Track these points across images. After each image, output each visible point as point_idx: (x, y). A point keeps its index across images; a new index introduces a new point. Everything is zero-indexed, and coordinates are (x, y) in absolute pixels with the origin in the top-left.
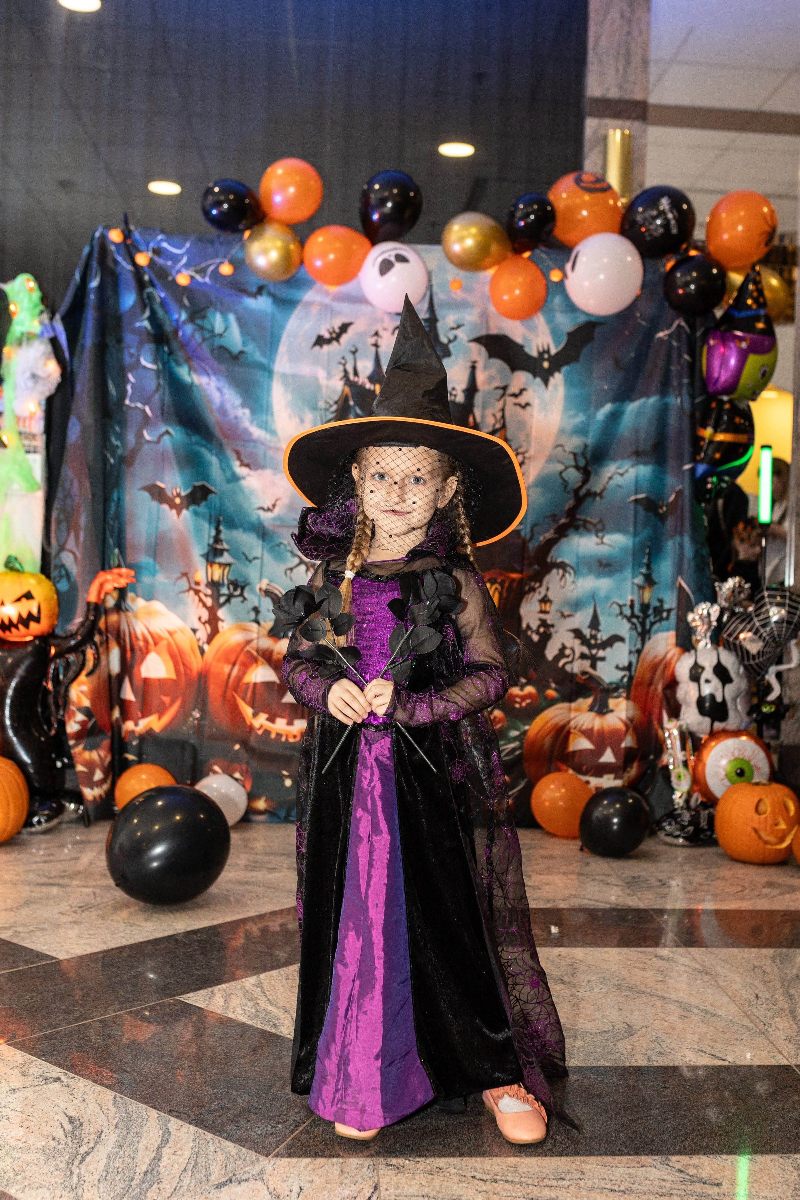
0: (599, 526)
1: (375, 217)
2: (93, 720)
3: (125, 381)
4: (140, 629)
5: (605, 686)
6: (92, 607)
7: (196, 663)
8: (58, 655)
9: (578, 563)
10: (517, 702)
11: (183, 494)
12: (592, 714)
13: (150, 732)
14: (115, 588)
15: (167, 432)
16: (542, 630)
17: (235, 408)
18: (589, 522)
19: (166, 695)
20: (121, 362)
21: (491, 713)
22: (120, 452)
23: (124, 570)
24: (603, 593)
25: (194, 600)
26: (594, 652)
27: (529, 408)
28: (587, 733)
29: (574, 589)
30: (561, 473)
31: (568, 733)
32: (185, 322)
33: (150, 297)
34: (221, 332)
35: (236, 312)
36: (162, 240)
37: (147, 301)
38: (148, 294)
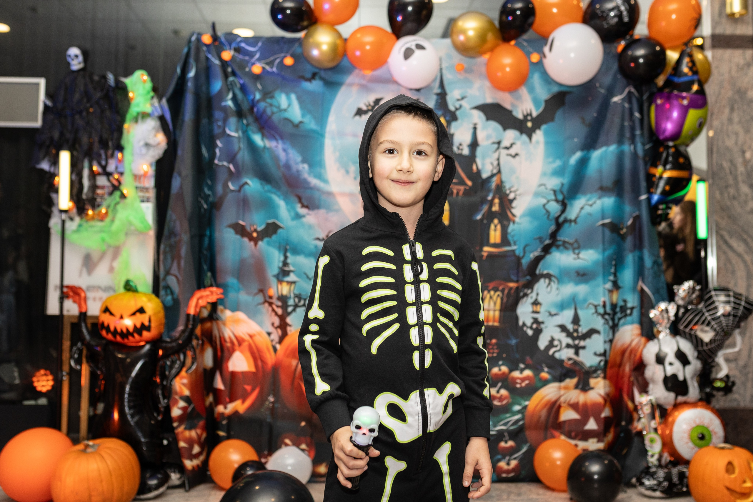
0: (576, 245)
1: (400, 18)
2: (192, 406)
3: (214, 146)
4: (227, 334)
5: (586, 369)
6: (190, 318)
7: (270, 359)
8: (165, 356)
9: (560, 274)
10: (518, 383)
11: (259, 229)
12: (577, 392)
13: (236, 413)
14: (208, 303)
15: (245, 183)
16: (535, 326)
17: (297, 164)
18: (567, 243)
19: (248, 384)
20: (211, 132)
21: (498, 392)
22: (211, 199)
23: (214, 289)
24: (581, 297)
25: (268, 310)
26: (577, 342)
27: (517, 157)
28: (575, 406)
29: (558, 294)
30: (544, 205)
31: (560, 407)
32: (258, 101)
33: (232, 84)
34: (286, 107)
35: (296, 93)
36: (241, 42)
37: (230, 87)
38: (231, 81)
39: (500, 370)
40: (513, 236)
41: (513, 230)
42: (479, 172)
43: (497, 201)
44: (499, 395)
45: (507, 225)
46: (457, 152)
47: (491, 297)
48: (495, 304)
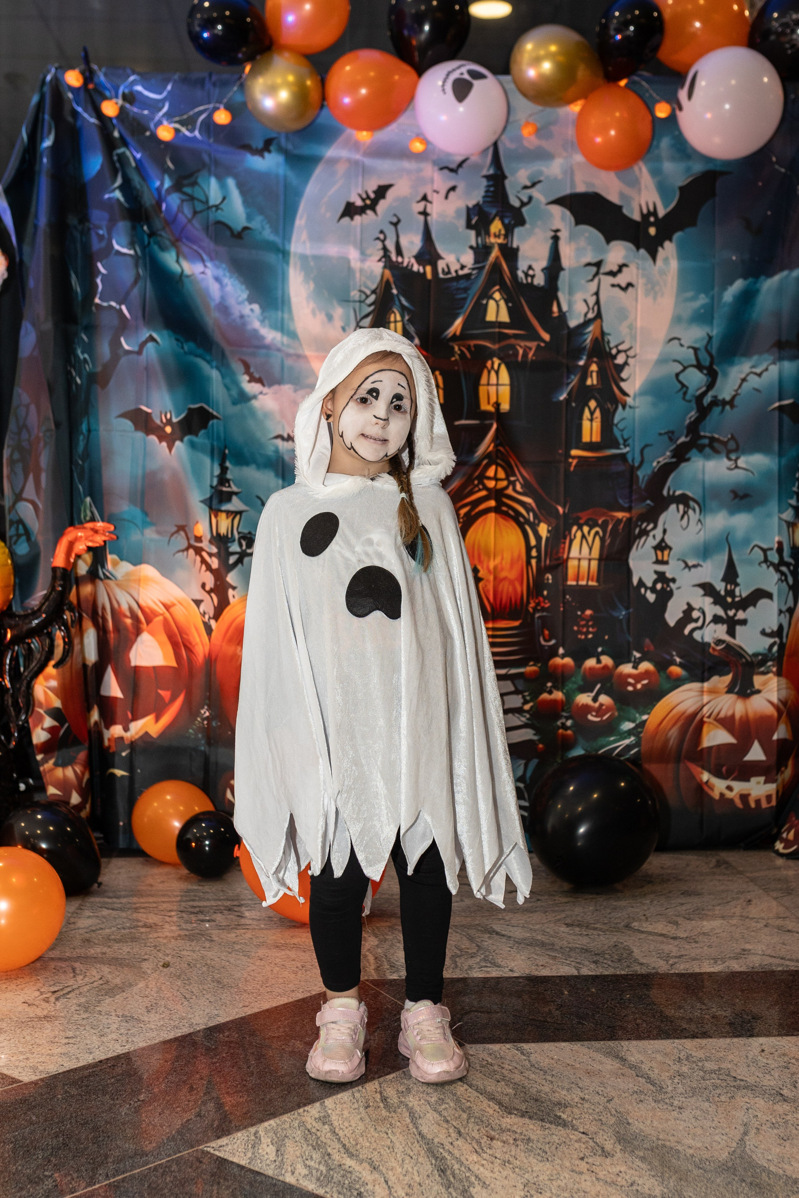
0: (731, 445)
2: (66, 726)
3: (93, 272)
4: (124, 601)
5: (748, 658)
6: (59, 574)
7: (202, 646)
8: (15, 640)
9: (704, 497)
10: (630, 684)
11: (175, 420)
12: (731, 698)
13: (145, 738)
14: (89, 549)
15: (151, 339)
16: (659, 586)
17: (239, 304)
18: (718, 440)
19: (164, 688)
20: (86, 246)
21: (595, 699)
22: (88, 368)
23: (100, 525)
24: (740, 534)
25: (195, 562)
26: (731, 613)
27: (630, 289)
28: (727, 723)
29: (700, 530)
30: (677, 375)
31: (702, 723)
32: (169, 191)
33: (122, 158)
34: (218, 202)
35: (236, 176)
36: (134, 83)
37: (118, 165)
38: (119, 155)
39: (599, 661)
40: (622, 430)
41: (623, 419)
42: (563, 316)
43: (594, 367)
44: (597, 705)
45: (612, 410)
46: (524, 281)
47: (583, 536)
48: (591, 549)
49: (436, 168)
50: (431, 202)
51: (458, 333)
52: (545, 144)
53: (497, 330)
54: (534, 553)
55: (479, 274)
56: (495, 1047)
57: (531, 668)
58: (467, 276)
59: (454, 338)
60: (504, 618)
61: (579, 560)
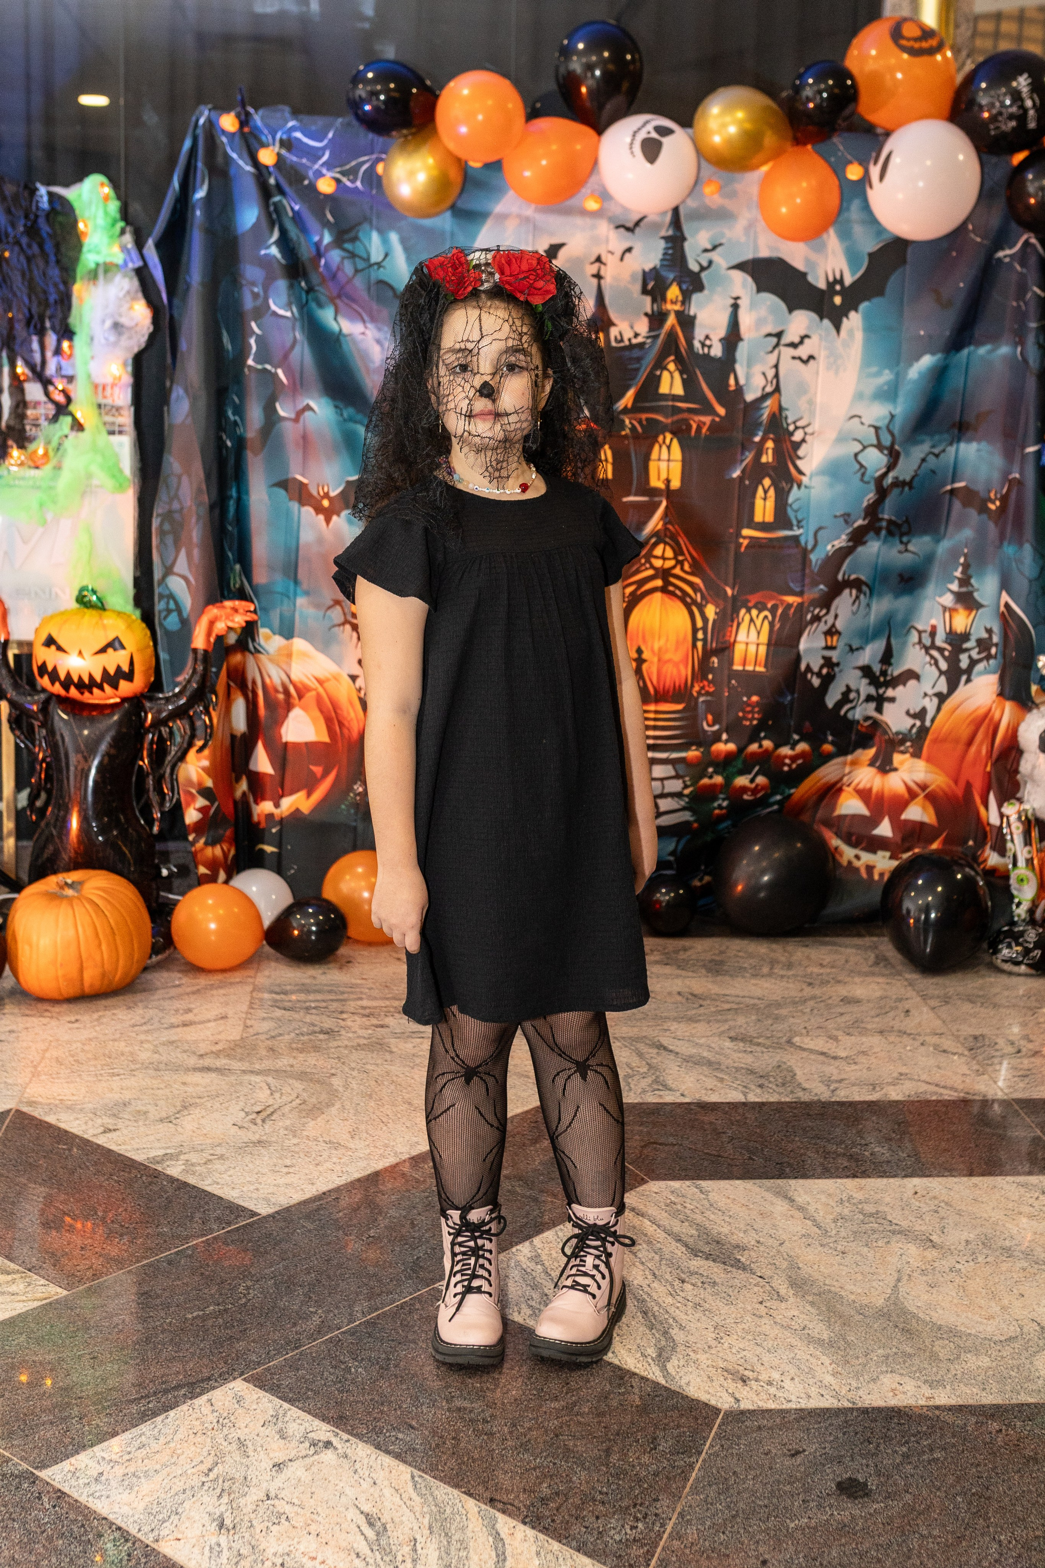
0: (905, 528)
2: (216, 805)
3: (247, 332)
4: (276, 677)
6: (200, 656)
7: (356, 720)
8: (156, 723)
9: (876, 580)
10: (785, 764)
11: (333, 493)
12: (872, 771)
13: (296, 814)
15: (311, 407)
16: (825, 671)
18: (894, 523)
19: (317, 764)
20: (239, 304)
22: (239, 432)
23: (239, 603)
26: (882, 691)
27: (812, 362)
30: (856, 455)
32: (329, 247)
33: (279, 209)
34: (380, 259)
35: (399, 231)
36: (293, 129)
37: (274, 216)
38: (275, 204)
39: (761, 745)
40: (796, 511)
41: (797, 500)
42: (739, 390)
43: (770, 444)
44: (753, 785)
45: (786, 488)
46: (701, 352)
47: (752, 620)
48: (759, 633)
49: (612, 226)
50: (605, 264)
51: (629, 405)
52: (727, 203)
53: (670, 403)
54: (700, 635)
55: (653, 343)
56: (676, 1184)
57: (693, 753)
58: (641, 345)
59: (625, 411)
60: (666, 701)
61: (747, 644)
